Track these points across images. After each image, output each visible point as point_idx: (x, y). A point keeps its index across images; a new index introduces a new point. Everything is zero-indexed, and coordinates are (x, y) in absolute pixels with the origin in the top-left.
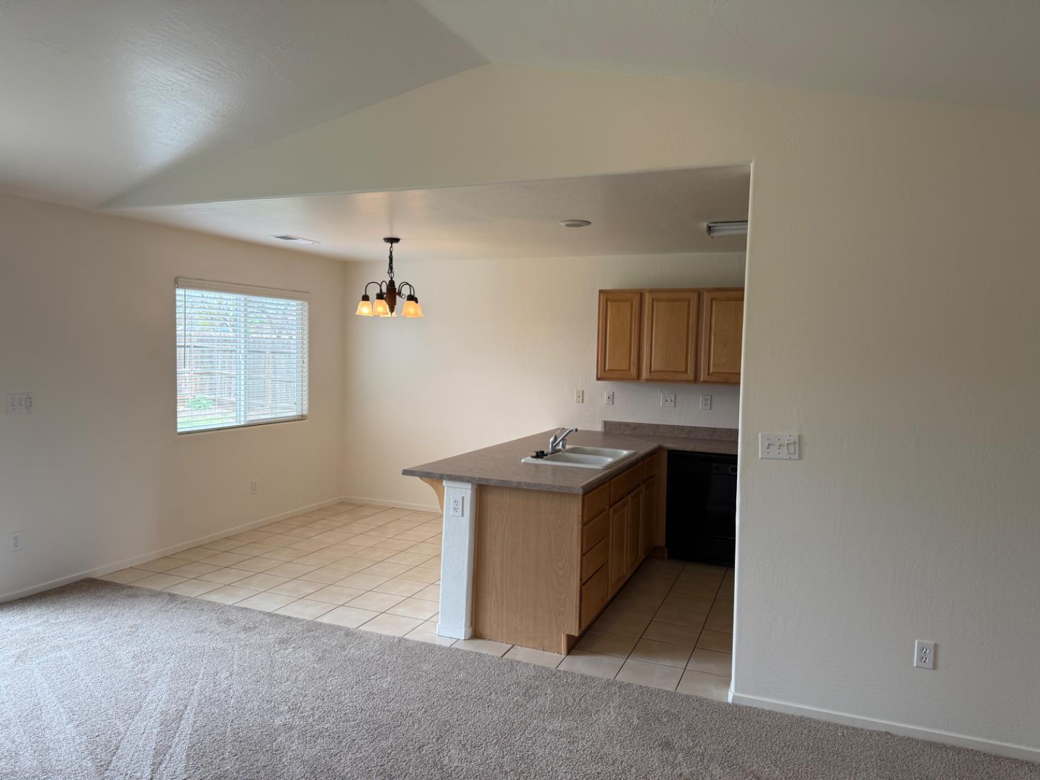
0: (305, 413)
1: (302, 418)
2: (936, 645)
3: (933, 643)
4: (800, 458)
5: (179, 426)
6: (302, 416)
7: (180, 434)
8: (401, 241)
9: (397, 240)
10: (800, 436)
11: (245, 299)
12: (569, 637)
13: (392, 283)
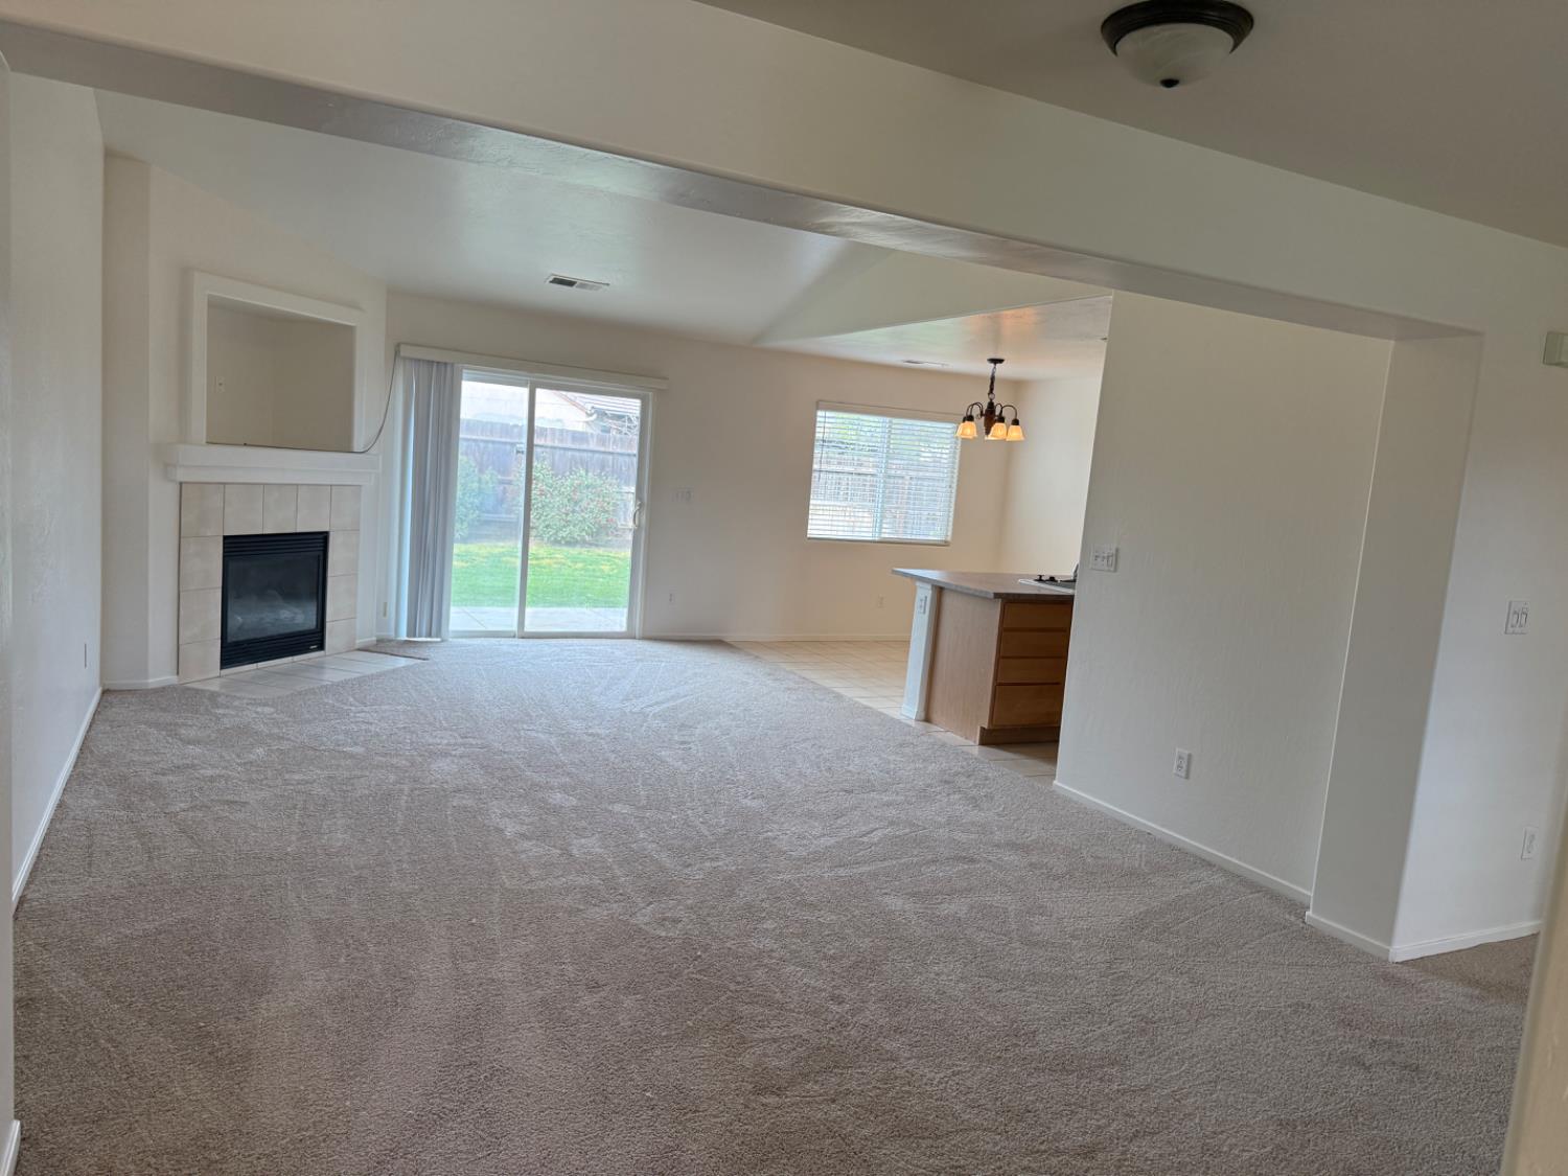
0: (949, 539)
1: (945, 544)
2: (1190, 756)
3: (1187, 752)
4: (1115, 570)
5: (809, 532)
6: (946, 542)
7: (810, 538)
8: (1004, 363)
9: (1001, 361)
10: (1117, 550)
11: (890, 422)
12: (983, 729)
13: (991, 406)
